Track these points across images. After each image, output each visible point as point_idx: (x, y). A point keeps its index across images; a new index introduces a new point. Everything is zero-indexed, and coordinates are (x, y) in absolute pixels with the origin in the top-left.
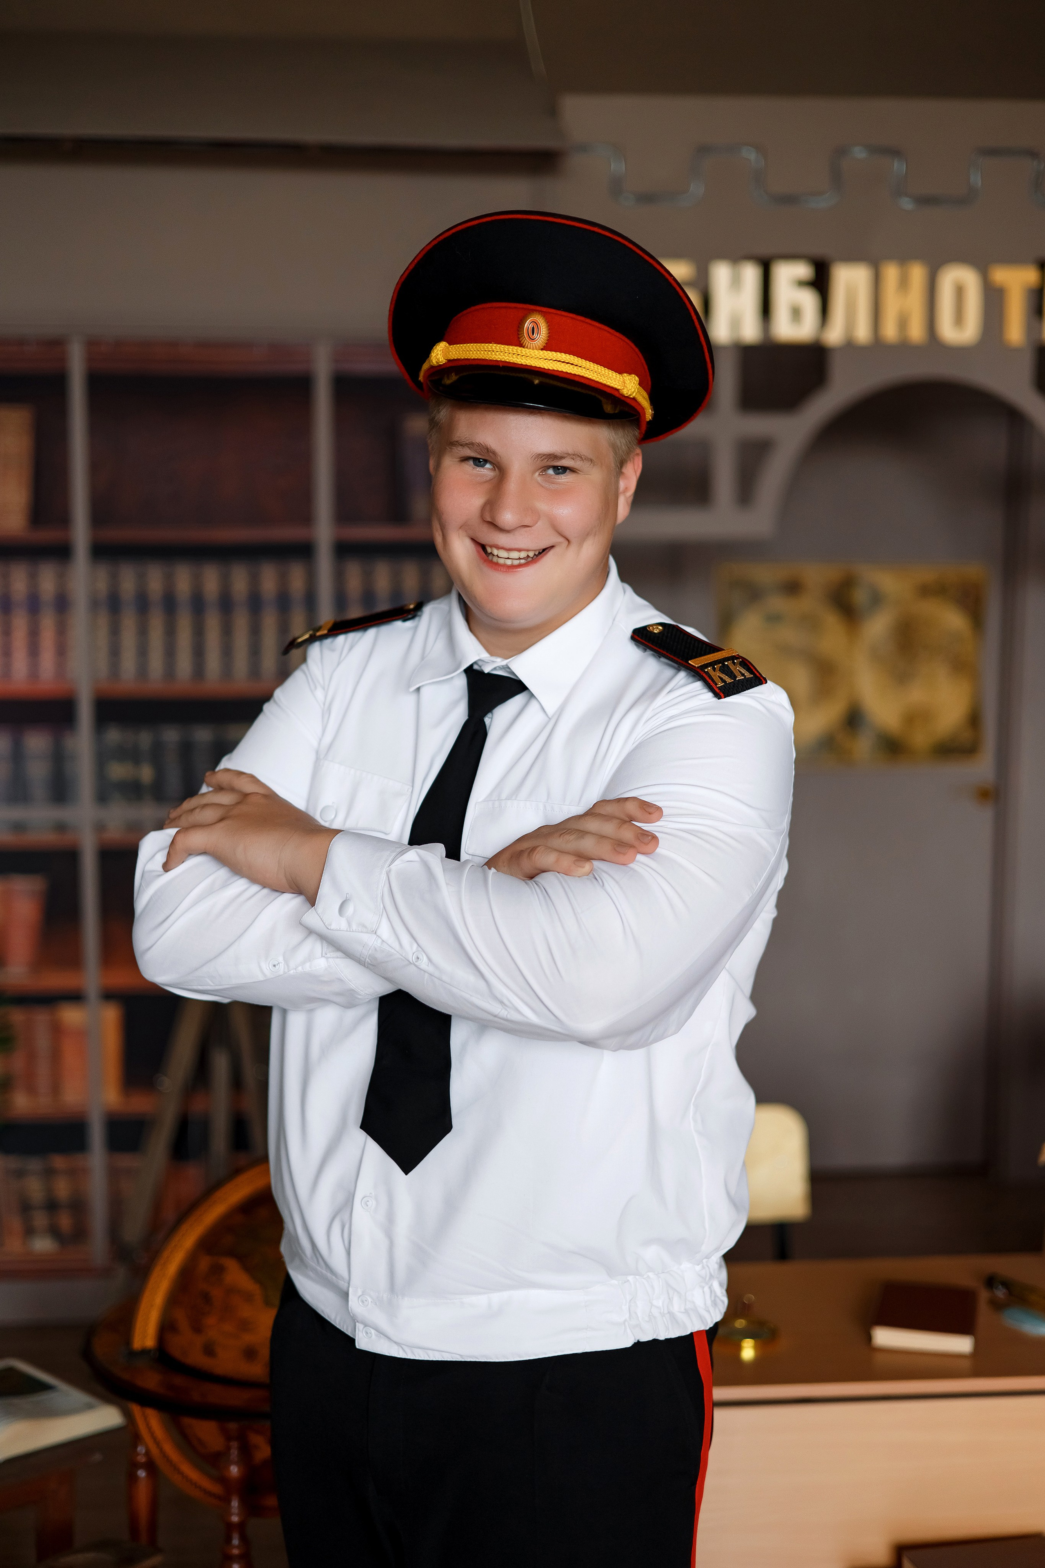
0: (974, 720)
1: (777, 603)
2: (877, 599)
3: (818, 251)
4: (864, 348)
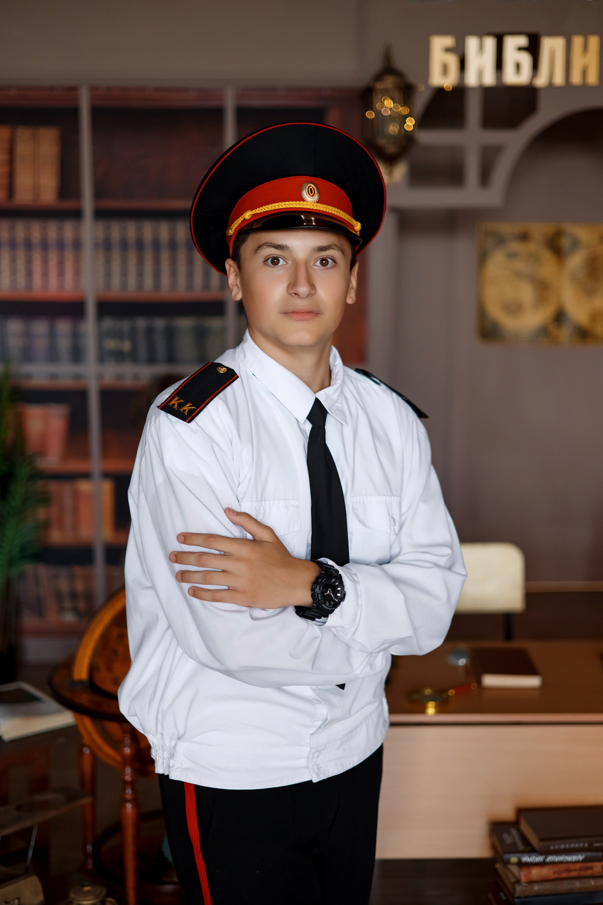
1: (514, 246)
2: (576, 244)
3: (533, 29)
4: (559, 88)
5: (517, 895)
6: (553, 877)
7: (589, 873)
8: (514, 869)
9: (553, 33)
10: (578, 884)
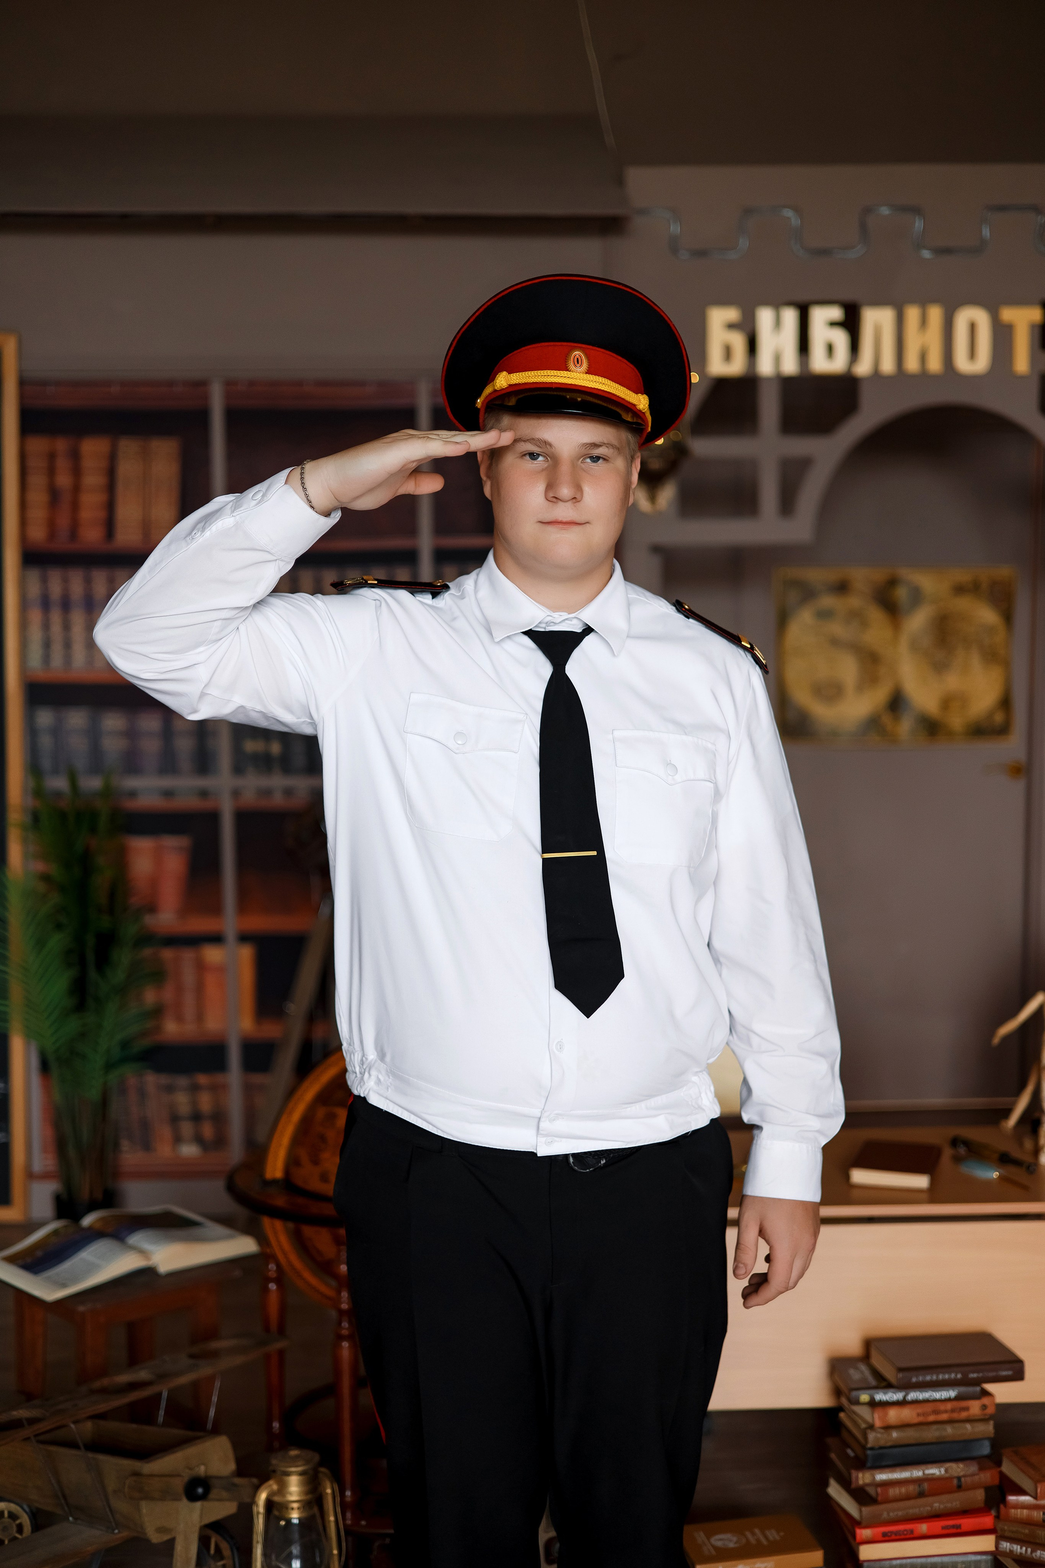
0: (1005, 703)
1: (828, 601)
2: (917, 597)
3: (849, 296)
4: (888, 378)
5: (869, 1445)
6: (916, 1420)
7: (964, 1415)
8: (864, 1412)
9: (878, 302)
10: (949, 1430)
